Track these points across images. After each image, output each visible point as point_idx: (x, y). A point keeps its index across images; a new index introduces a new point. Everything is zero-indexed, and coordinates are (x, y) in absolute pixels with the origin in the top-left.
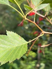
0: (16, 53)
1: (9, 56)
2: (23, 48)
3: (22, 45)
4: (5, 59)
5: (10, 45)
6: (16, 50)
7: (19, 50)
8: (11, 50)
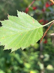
0: (30, 39)
1: (21, 42)
2: (37, 33)
3: (36, 30)
4: (17, 45)
5: (22, 28)
6: (29, 34)
7: (33, 35)
8: (22, 35)
